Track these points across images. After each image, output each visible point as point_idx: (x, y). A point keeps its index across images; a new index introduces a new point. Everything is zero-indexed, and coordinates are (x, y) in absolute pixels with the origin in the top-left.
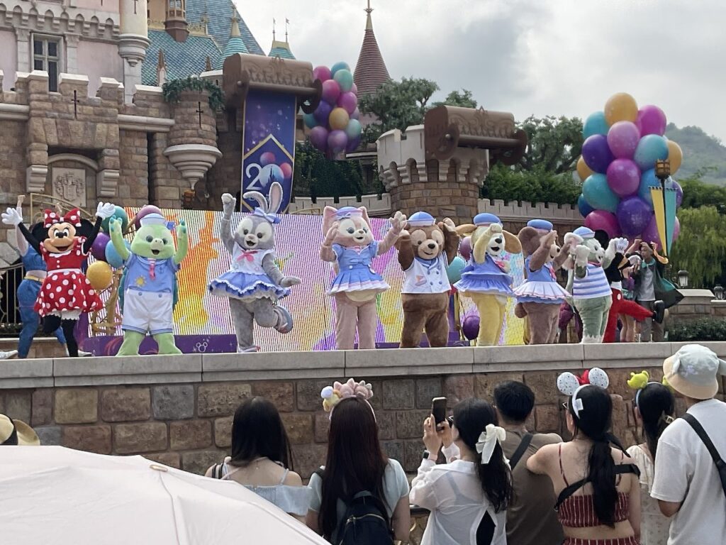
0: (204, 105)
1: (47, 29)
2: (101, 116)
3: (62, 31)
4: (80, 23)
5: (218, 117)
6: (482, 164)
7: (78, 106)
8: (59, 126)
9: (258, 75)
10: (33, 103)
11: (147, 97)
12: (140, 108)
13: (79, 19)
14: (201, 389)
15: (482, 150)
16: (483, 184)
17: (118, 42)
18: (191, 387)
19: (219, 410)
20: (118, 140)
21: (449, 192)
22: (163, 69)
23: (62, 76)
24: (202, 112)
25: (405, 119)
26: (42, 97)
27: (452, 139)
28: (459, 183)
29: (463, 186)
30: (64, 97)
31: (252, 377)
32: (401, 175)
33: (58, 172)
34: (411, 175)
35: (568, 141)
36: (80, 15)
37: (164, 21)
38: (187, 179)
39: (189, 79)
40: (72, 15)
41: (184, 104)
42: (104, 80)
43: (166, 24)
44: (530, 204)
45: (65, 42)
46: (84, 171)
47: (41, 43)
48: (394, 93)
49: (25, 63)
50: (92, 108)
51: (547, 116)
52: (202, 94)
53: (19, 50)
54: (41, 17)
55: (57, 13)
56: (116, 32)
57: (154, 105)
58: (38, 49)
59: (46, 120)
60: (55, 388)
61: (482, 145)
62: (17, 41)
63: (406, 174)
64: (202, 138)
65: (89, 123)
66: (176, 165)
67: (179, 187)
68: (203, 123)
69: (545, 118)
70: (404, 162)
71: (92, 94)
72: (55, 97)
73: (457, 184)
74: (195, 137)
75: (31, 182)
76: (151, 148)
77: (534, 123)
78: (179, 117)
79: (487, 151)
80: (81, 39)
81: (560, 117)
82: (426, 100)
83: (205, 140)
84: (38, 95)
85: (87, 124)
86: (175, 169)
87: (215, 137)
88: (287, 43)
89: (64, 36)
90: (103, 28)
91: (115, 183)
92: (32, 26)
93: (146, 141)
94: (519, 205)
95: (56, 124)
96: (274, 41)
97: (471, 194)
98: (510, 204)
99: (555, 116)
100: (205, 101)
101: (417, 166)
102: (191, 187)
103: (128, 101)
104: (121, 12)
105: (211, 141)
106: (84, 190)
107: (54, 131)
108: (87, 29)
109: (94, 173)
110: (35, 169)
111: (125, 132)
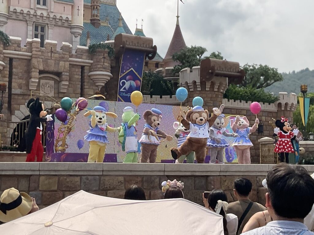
0: (106, 55)
1: (40, 21)
2: (62, 58)
3: (47, 22)
4: (55, 19)
5: (112, 60)
6: (225, 84)
7: (53, 54)
8: (44, 62)
9: (129, 43)
10: (34, 52)
11: (82, 51)
12: (79, 56)
13: (54, 17)
14: (102, 178)
15: (225, 78)
16: (225, 92)
17: (71, 27)
18: (98, 177)
19: (110, 187)
20: (69, 69)
21: (210, 96)
22: (89, 39)
23: (46, 41)
24: (105, 58)
25: (192, 63)
26: (37, 50)
27: (212, 73)
28: (215, 91)
29: (217, 93)
30: (47, 50)
31: (124, 173)
32: (190, 87)
33: (42, 81)
34: (194, 87)
35: (262, 75)
36: (55, 16)
37: (90, 19)
38: (97, 86)
39: (100, 44)
40: (52, 15)
41: (98, 54)
42: (64, 43)
43: (91, 20)
44: (245, 102)
45: (48, 27)
46: (53, 82)
47: (38, 27)
48: (187, 52)
49: (31, 35)
50: (58, 55)
51: (254, 64)
52: (106, 50)
53: (28, 29)
54: (38, 16)
55: (45, 14)
56: (70, 23)
57: (85, 54)
58: (36, 29)
59: (39, 59)
60: (40, 175)
61: (225, 76)
62: (27, 26)
63: (192, 87)
64: (105, 69)
65: (57, 61)
66: (93, 80)
67: (94, 89)
68: (106, 63)
69: (253, 65)
70: (191, 82)
71: (58, 49)
72: (43, 50)
73: (214, 92)
74: (101, 68)
75: (31, 85)
76: (82, 72)
77: (248, 67)
78: (95, 60)
79: (227, 78)
80: (55, 25)
81: (259, 64)
82: (201, 55)
83: (106, 70)
84: (36, 49)
85: (56, 61)
86: (92, 82)
87: (110, 69)
88: (142, 29)
89: (48, 24)
90: (64, 21)
91: (67, 87)
92: (34, 20)
93: (80, 70)
94: (241, 102)
95: (43, 61)
96: (137, 29)
97: (220, 96)
98: (236, 101)
99: (257, 64)
100: (107, 53)
101: (197, 84)
102: (99, 89)
103: (74, 52)
104: (72, 14)
105: (108, 70)
106: (53, 89)
107: (42, 64)
108: (58, 21)
109: (58, 83)
110: (33, 80)
111: (72, 66)
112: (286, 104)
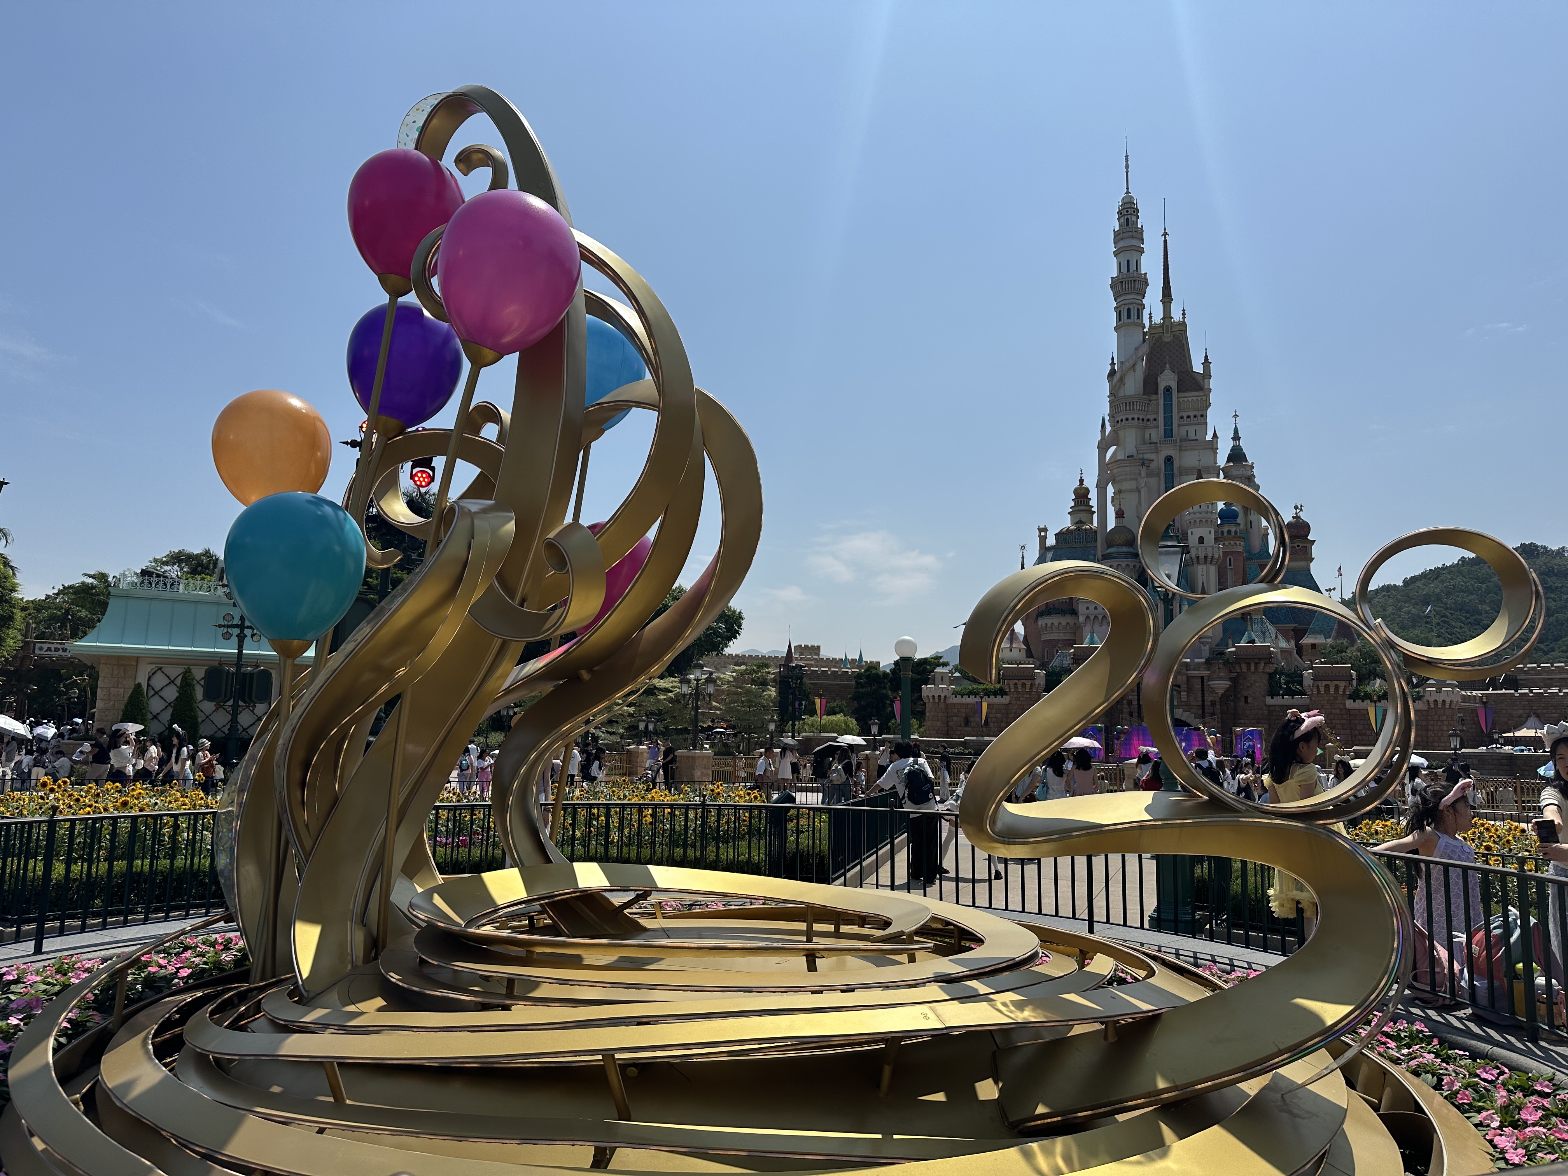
112: (1444, 701)
